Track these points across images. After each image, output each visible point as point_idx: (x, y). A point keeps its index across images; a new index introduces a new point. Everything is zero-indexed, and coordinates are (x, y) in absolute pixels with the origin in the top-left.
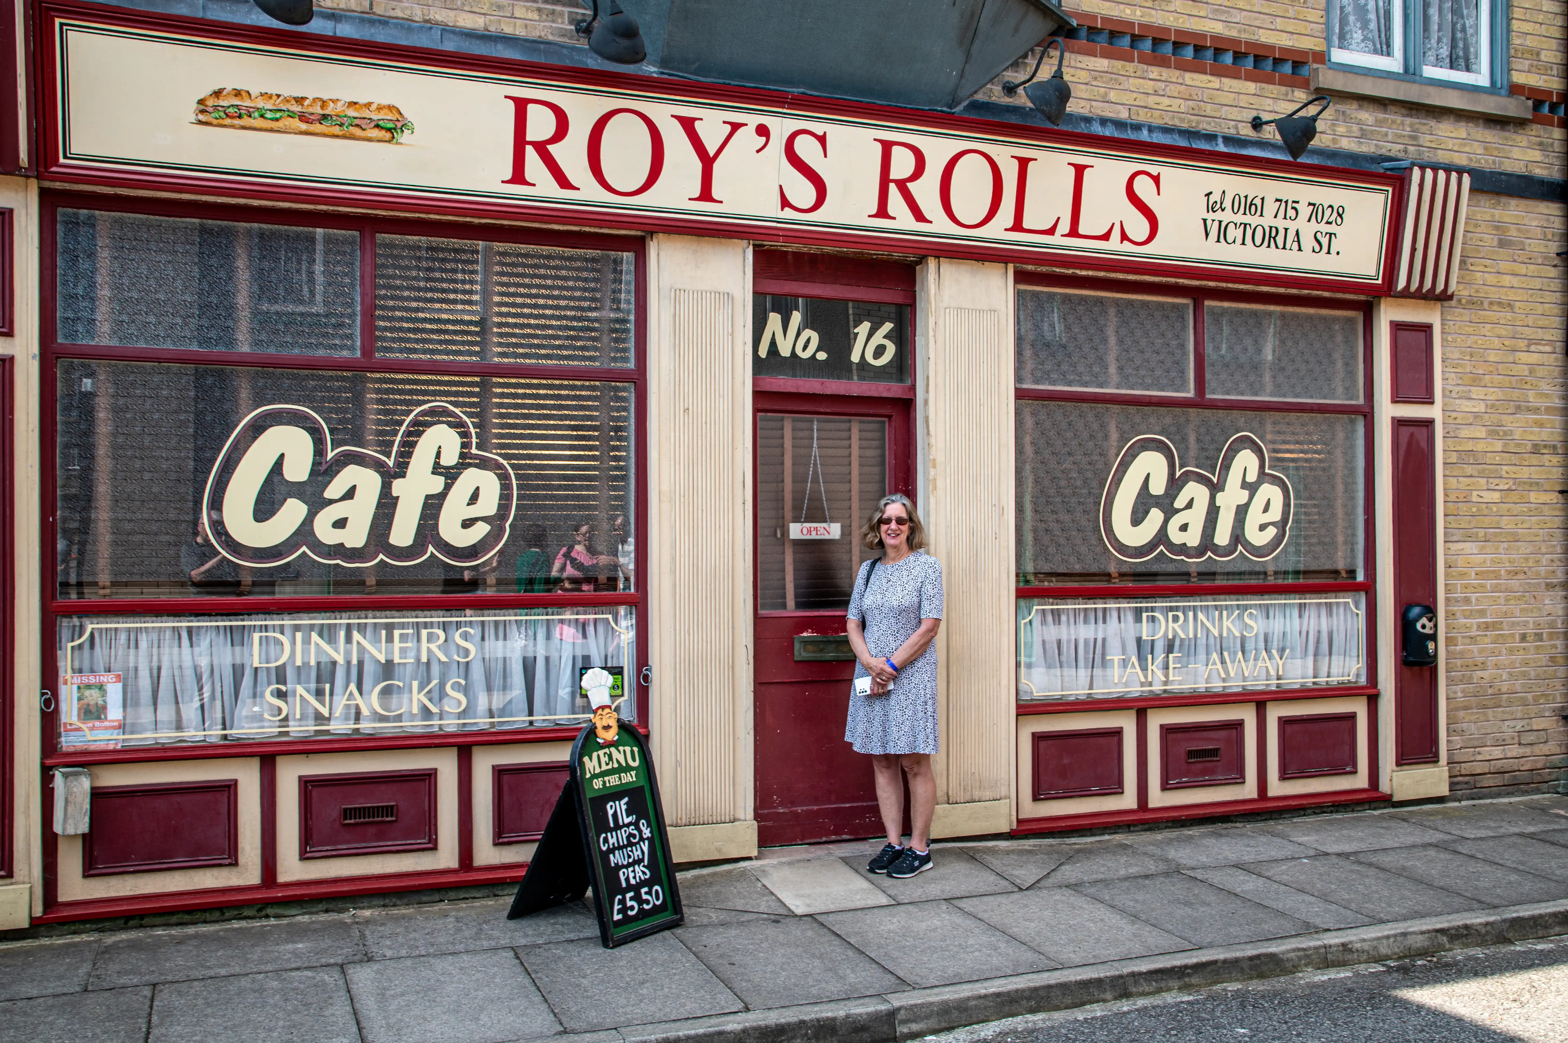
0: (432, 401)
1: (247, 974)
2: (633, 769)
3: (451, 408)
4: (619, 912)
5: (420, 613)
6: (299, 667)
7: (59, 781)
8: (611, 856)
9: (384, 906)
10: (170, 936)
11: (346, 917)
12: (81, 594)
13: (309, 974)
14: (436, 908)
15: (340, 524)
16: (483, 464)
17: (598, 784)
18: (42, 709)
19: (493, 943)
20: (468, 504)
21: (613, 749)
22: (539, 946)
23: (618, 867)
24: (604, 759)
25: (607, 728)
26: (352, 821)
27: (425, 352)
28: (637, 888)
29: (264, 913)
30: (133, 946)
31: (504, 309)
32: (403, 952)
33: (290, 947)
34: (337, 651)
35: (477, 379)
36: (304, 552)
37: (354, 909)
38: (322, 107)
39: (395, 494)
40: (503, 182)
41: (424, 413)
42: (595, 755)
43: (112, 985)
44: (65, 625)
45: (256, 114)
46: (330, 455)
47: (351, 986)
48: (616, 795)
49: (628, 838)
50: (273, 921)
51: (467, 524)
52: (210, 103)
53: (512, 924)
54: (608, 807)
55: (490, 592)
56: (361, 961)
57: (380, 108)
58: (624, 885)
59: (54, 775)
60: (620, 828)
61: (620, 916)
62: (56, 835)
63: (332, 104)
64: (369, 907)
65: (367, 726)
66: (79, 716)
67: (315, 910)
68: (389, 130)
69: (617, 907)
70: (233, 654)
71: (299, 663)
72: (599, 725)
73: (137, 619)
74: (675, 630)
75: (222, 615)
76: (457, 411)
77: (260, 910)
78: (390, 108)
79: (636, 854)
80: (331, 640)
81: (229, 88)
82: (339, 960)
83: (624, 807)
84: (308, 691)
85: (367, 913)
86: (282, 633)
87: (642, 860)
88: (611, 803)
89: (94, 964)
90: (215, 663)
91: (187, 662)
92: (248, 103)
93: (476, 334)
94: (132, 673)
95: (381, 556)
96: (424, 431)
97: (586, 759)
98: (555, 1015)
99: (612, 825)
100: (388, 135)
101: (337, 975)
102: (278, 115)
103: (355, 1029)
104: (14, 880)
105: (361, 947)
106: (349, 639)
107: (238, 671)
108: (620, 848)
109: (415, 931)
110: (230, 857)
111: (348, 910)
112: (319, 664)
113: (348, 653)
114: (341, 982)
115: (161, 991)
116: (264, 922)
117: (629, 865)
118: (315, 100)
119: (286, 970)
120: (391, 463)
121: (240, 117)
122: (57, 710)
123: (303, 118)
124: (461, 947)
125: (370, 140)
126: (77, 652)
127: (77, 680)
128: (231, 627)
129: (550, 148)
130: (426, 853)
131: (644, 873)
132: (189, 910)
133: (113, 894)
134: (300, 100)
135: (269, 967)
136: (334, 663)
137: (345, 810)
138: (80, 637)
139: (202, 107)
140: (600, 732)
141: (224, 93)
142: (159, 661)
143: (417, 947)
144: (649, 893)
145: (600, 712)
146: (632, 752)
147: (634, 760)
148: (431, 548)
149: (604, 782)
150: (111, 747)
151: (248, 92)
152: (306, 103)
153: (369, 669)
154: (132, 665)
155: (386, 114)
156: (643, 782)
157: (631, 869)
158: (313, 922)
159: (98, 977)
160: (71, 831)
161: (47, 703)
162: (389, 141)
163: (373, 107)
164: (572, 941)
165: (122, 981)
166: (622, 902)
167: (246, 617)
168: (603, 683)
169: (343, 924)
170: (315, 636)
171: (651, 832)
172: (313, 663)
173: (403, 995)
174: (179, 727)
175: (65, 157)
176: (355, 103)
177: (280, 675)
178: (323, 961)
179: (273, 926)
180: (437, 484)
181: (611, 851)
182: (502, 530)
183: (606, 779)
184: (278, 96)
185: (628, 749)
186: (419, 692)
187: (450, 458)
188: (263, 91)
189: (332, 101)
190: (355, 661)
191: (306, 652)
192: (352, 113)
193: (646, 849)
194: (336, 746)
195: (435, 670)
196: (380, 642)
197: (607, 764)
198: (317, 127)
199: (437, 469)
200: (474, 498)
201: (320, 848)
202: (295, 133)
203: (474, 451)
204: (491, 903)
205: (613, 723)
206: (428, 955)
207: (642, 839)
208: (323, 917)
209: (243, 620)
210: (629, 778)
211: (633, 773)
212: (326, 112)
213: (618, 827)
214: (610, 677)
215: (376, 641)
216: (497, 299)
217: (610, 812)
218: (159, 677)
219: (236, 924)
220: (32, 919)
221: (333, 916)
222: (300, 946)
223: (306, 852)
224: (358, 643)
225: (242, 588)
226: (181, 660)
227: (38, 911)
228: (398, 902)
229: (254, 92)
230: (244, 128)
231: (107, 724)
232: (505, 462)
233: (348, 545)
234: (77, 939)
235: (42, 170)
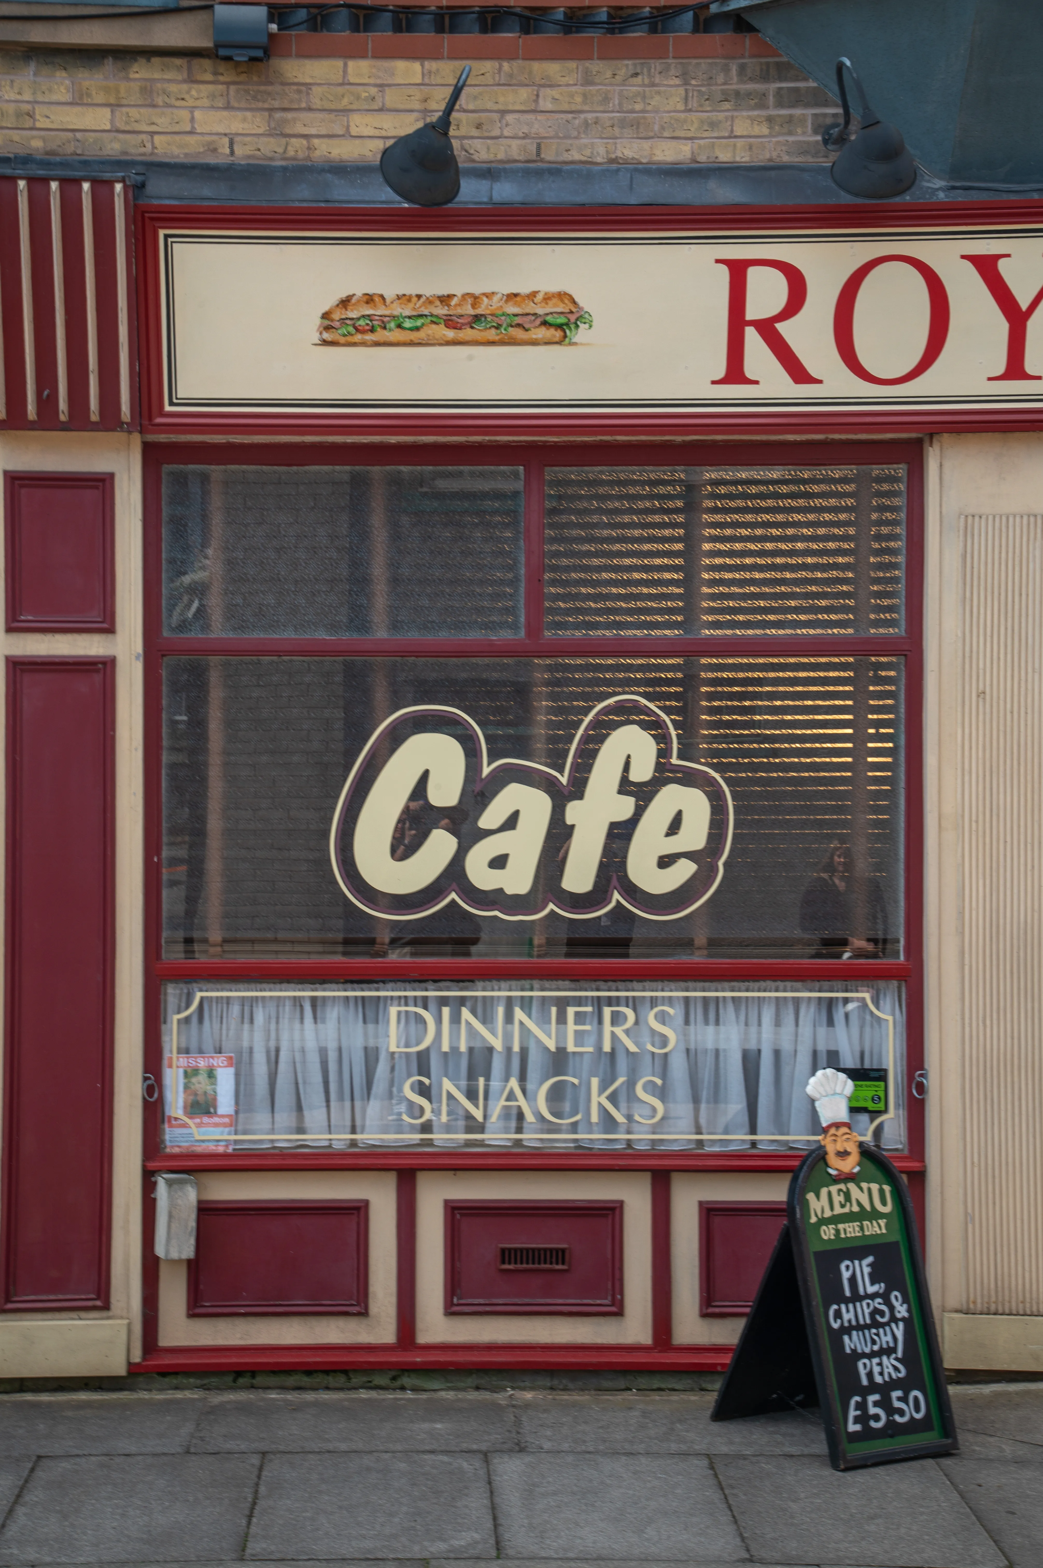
0: (619, 694)
1: (371, 1452)
2: (882, 1216)
3: (644, 701)
4: (857, 1420)
5: (601, 984)
6: (446, 1053)
7: (162, 1190)
8: (846, 1338)
9: (552, 1388)
10: (285, 1401)
11: (501, 1398)
12: (189, 953)
13: (445, 1458)
14: (620, 1397)
15: (499, 862)
16: (688, 779)
17: (827, 1233)
18: (144, 1099)
19: (684, 1447)
20: (668, 835)
21: (852, 1186)
22: (744, 1457)
23: (857, 1356)
24: (838, 1199)
25: (843, 1154)
26: (511, 1267)
27: (609, 626)
28: (885, 1389)
29: (398, 1383)
30: (242, 1408)
31: (718, 561)
32: (566, 1446)
33: (426, 1426)
34: (494, 1034)
35: (679, 661)
36: (453, 901)
37: (513, 1388)
38: (474, 306)
39: (569, 821)
40: (714, 382)
41: (606, 711)
42: (824, 1191)
43: (216, 1449)
44: (172, 993)
45: (392, 325)
46: (486, 771)
47: (493, 1477)
48: (856, 1251)
49: (872, 1314)
50: (409, 1395)
51: (665, 862)
52: (336, 316)
53: (716, 1427)
54: (843, 1267)
55: (698, 958)
56: (511, 1451)
57: (548, 298)
58: (865, 1382)
59: (155, 1183)
60: (860, 1299)
61: (858, 1427)
62: (157, 1259)
63: (485, 299)
64: (532, 1389)
65: (531, 1138)
66: (185, 1107)
67: (462, 1385)
68: (560, 327)
69: (853, 1413)
70: (366, 1035)
71: (445, 1048)
72: (831, 1149)
73: (253, 986)
74: (963, 1019)
75: (352, 982)
76: (651, 706)
77: (394, 1378)
78: (562, 296)
79: (884, 1339)
80: (487, 1019)
81: (359, 293)
82: (484, 1447)
83: (867, 1270)
84: (458, 1087)
85: (529, 1395)
86: (425, 1007)
87: (893, 1350)
88: (848, 1262)
89: (198, 1425)
90: (344, 1045)
91: (311, 1044)
92: (381, 311)
93: (678, 597)
94: (245, 1056)
95: (551, 906)
96: (608, 734)
97: (811, 1196)
98: (743, 1539)
99: (848, 1293)
100: (558, 334)
101: (478, 1463)
102: (419, 323)
103: (490, 1525)
104: (110, 1313)
105: (514, 1435)
106: (509, 1018)
107: (371, 1056)
108: (860, 1328)
109: (586, 1423)
110: (358, 1304)
111: (504, 1389)
112: (471, 1050)
113: (508, 1037)
114: (482, 1472)
115: (271, 1461)
116: (399, 1395)
117: (872, 1355)
118: (465, 296)
119: (418, 1452)
120: (564, 780)
121: (372, 330)
122: (161, 1100)
123: (450, 322)
124: (641, 1448)
125: (534, 343)
126: (183, 1026)
127: (183, 1061)
128: (363, 998)
129: (780, 327)
130: (608, 1319)
131: (896, 1369)
132: (309, 1371)
133: (221, 1342)
134: (445, 299)
135: (399, 1447)
136: (490, 1050)
137: (503, 1251)
138: (188, 1006)
139: (327, 322)
140: (832, 1159)
141: (354, 300)
142: (278, 1040)
143: (585, 1442)
144: (904, 1399)
145: (833, 1131)
146: (882, 1192)
147: (884, 1203)
148: (616, 896)
149: (838, 1231)
150: (221, 1150)
151: (382, 296)
152: (454, 302)
153: (535, 1059)
154: (246, 1044)
155: (555, 305)
156: (897, 1236)
157: (875, 1361)
158: (459, 1400)
159: (202, 1439)
160: (174, 1255)
161: (150, 1090)
162: (559, 343)
163: (540, 297)
164: (792, 1456)
165: (228, 1446)
166: (862, 1406)
167: (381, 985)
168: (838, 1090)
169: (497, 1408)
170: (466, 1013)
171: (909, 1310)
172: (463, 1048)
173: (555, 1494)
174: (301, 1130)
175: (172, 404)
176: (516, 295)
177: (422, 1063)
178: (464, 1446)
179: (409, 1400)
180: (625, 807)
181: (847, 1330)
182: (714, 870)
183: (841, 1226)
184: (419, 297)
185: (875, 1187)
186: (600, 1094)
187: (642, 772)
188: (400, 293)
189: (486, 295)
190: (516, 1048)
191: (455, 1035)
192: (511, 309)
193: (899, 1334)
194: (490, 1161)
195: (622, 1064)
196: (550, 1023)
197: (843, 1206)
198: (468, 333)
199: (626, 786)
200: (675, 827)
201: (470, 1301)
202: (441, 345)
203: (674, 761)
204: (693, 1398)
205: (852, 1148)
206: (597, 1452)
207: (894, 1319)
208: (473, 1395)
209: (377, 990)
210: (876, 1228)
211: (882, 1222)
212: (479, 311)
213: (856, 1297)
214: (850, 1083)
215: (544, 1021)
216: (706, 546)
217: (846, 1275)
218: (277, 1062)
219: (364, 1394)
220: (130, 1365)
221: (486, 1395)
222: (439, 1426)
223: (453, 1304)
224: (521, 1023)
225: (377, 947)
226: (303, 1039)
227: (137, 1356)
228: (571, 1386)
229: (389, 295)
230: (377, 344)
231: (216, 1120)
232: (716, 776)
233: (509, 891)
234: (179, 1395)
235: (145, 422)
